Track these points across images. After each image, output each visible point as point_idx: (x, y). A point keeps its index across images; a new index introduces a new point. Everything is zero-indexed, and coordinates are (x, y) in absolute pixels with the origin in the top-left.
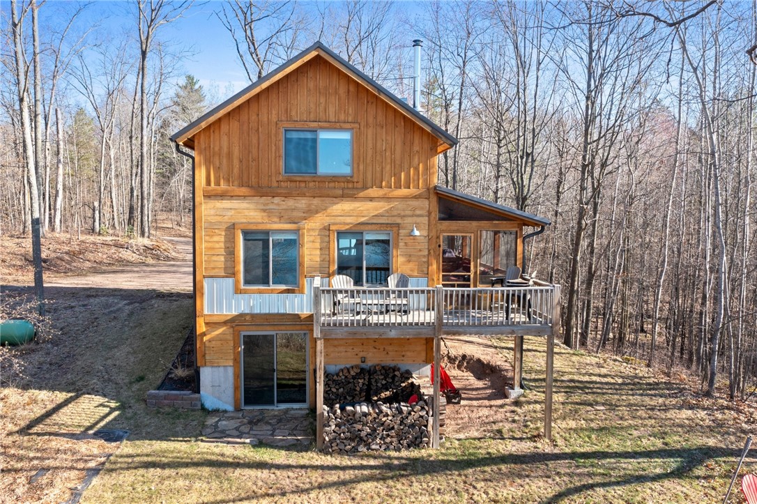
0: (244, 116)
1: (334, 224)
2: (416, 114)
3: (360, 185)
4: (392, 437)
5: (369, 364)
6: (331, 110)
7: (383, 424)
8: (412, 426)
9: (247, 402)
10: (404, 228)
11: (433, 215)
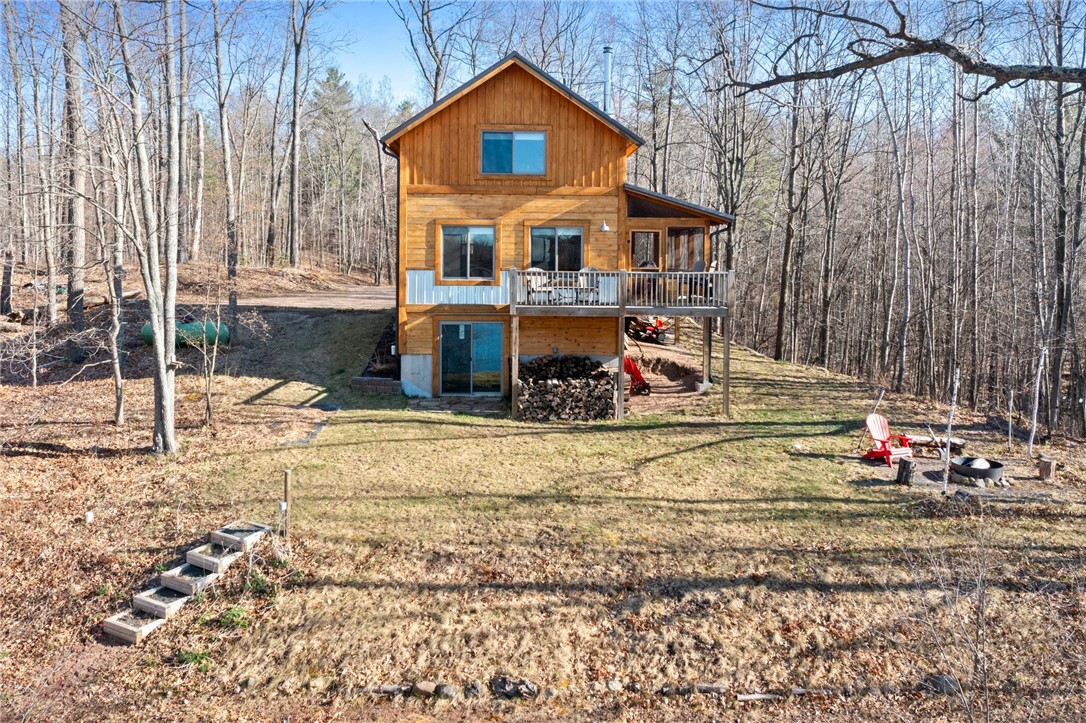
0: (445, 120)
1: (529, 220)
2: (606, 117)
3: (552, 183)
4: (580, 408)
5: (562, 354)
6: (526, 114)
7: (572, 396)
8: (599, 398)
9: (445, 390)
10: (594, 224)
11: (622, 212)
